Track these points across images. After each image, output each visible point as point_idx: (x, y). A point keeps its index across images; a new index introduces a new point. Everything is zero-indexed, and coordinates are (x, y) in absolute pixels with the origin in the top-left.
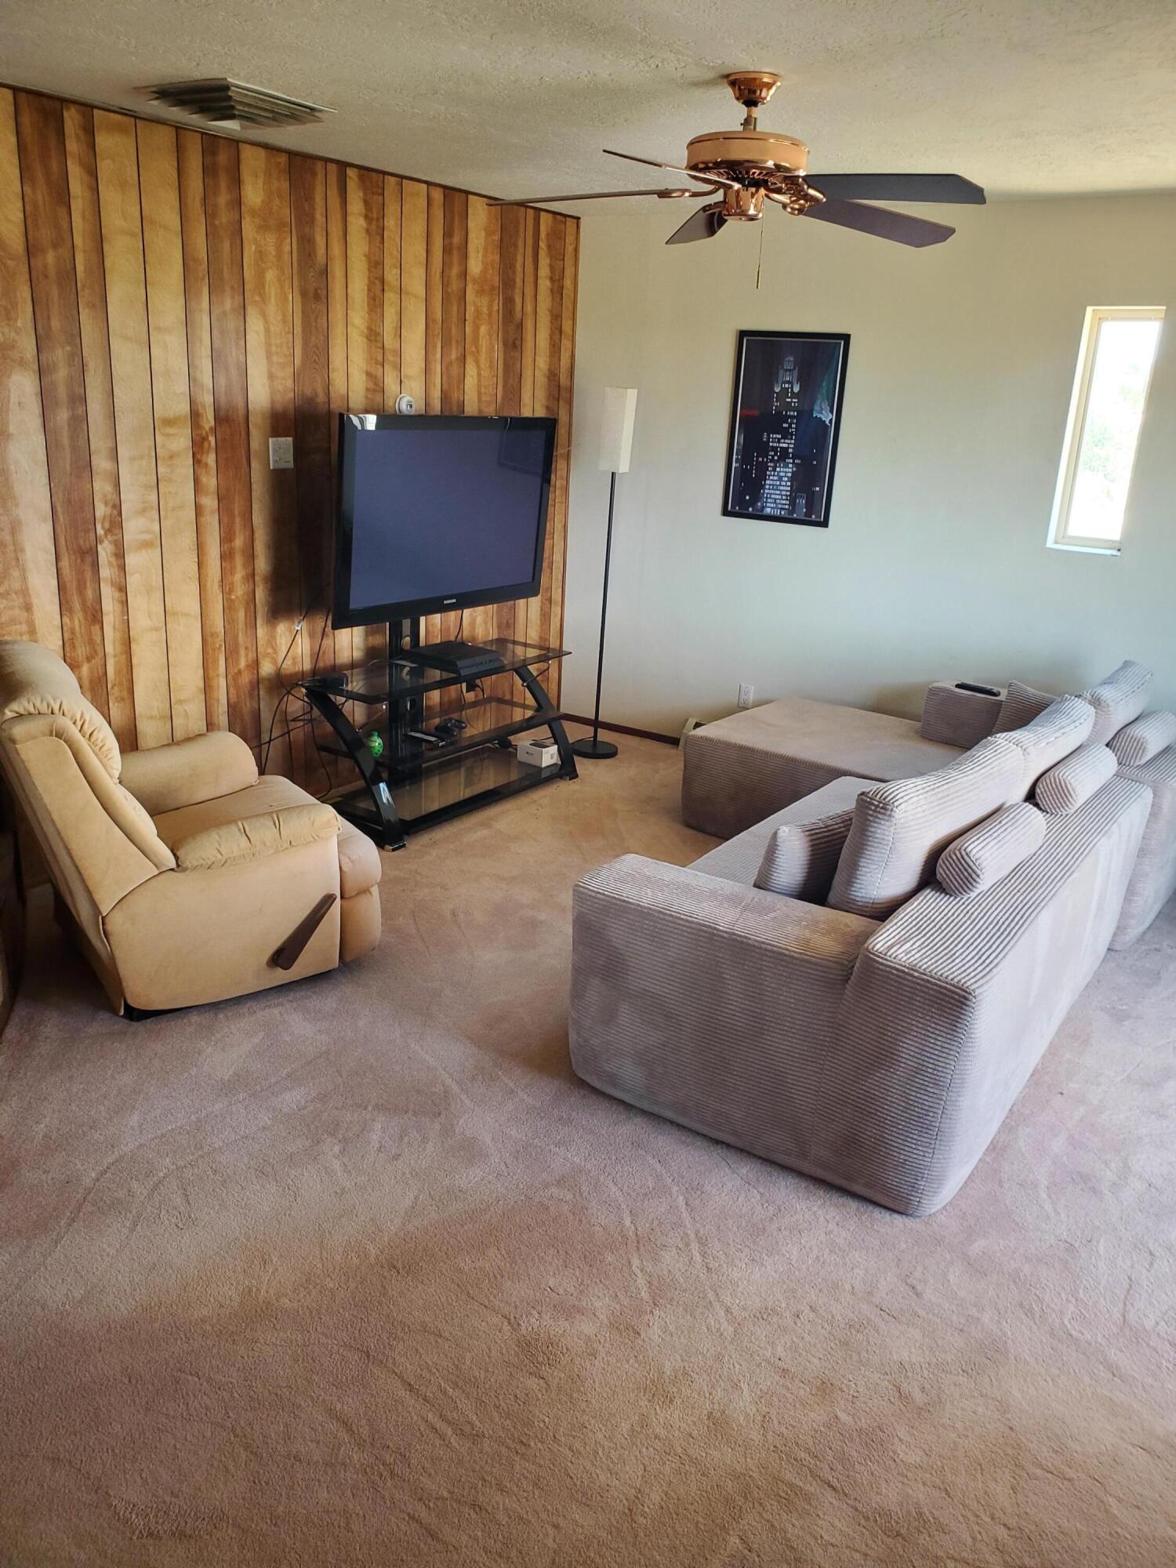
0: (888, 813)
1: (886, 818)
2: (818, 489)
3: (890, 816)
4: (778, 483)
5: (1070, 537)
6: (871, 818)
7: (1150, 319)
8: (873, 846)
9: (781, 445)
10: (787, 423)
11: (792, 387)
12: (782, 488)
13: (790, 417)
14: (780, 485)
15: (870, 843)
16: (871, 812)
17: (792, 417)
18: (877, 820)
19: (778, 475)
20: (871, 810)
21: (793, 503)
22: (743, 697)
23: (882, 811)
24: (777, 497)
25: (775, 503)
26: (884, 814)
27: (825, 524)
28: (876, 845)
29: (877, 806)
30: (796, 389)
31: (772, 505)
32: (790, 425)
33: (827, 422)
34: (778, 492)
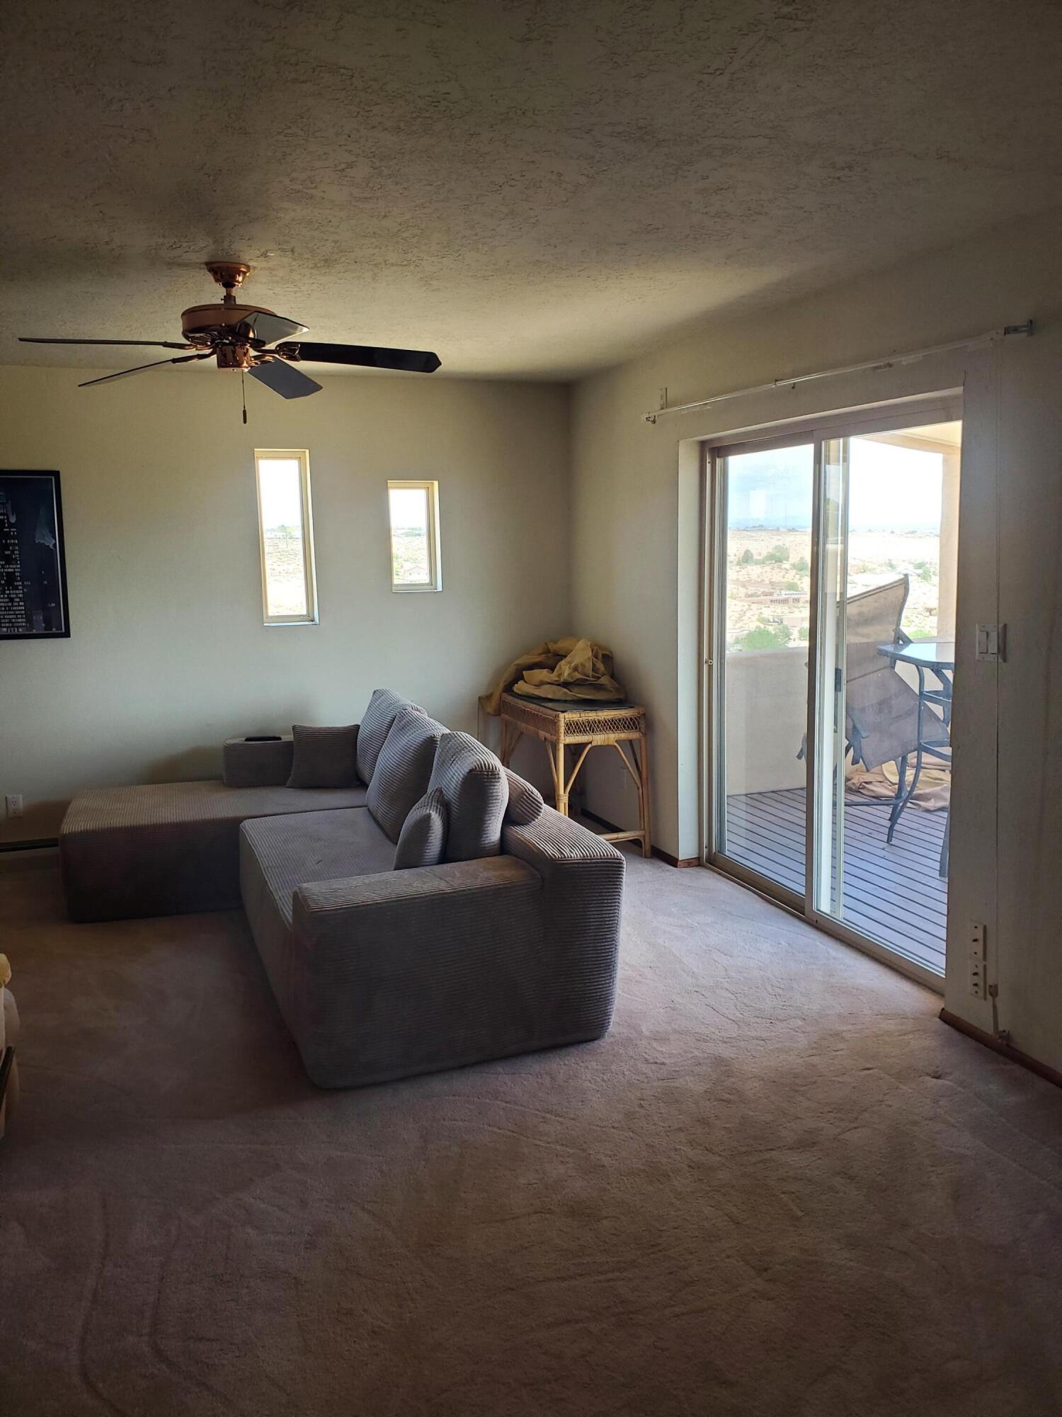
0: (497, 776)
1: (497, 780)
2: (53, 605)
3: (499, 778)
4: (10, 604)
5: (272, 617)
6: (487, 784)
7: (291, 458)
8: (493, 803)
9: (6, 570)
10: (9, 550)
11: (8, 519)
12: (14, 608)
13: (11, 544)
14: (12, 606)
15: (491, 802)
16: (485, 780)
17: (14, 545)
18: (492, 784)
19: (8, 597)
20: (484, 778)
21: (29, 620)
22: (12, 807)
23: (493, 776)
24: (11, 617)
25: (10, 622)
26: (495, 778)
27: (67, 634)
28: (494, 801)
29: (488, 775)
30: (13, 520)
31: (7, 625)
32: (13, 552)
33: (51, 546)
34: (12, 613)
